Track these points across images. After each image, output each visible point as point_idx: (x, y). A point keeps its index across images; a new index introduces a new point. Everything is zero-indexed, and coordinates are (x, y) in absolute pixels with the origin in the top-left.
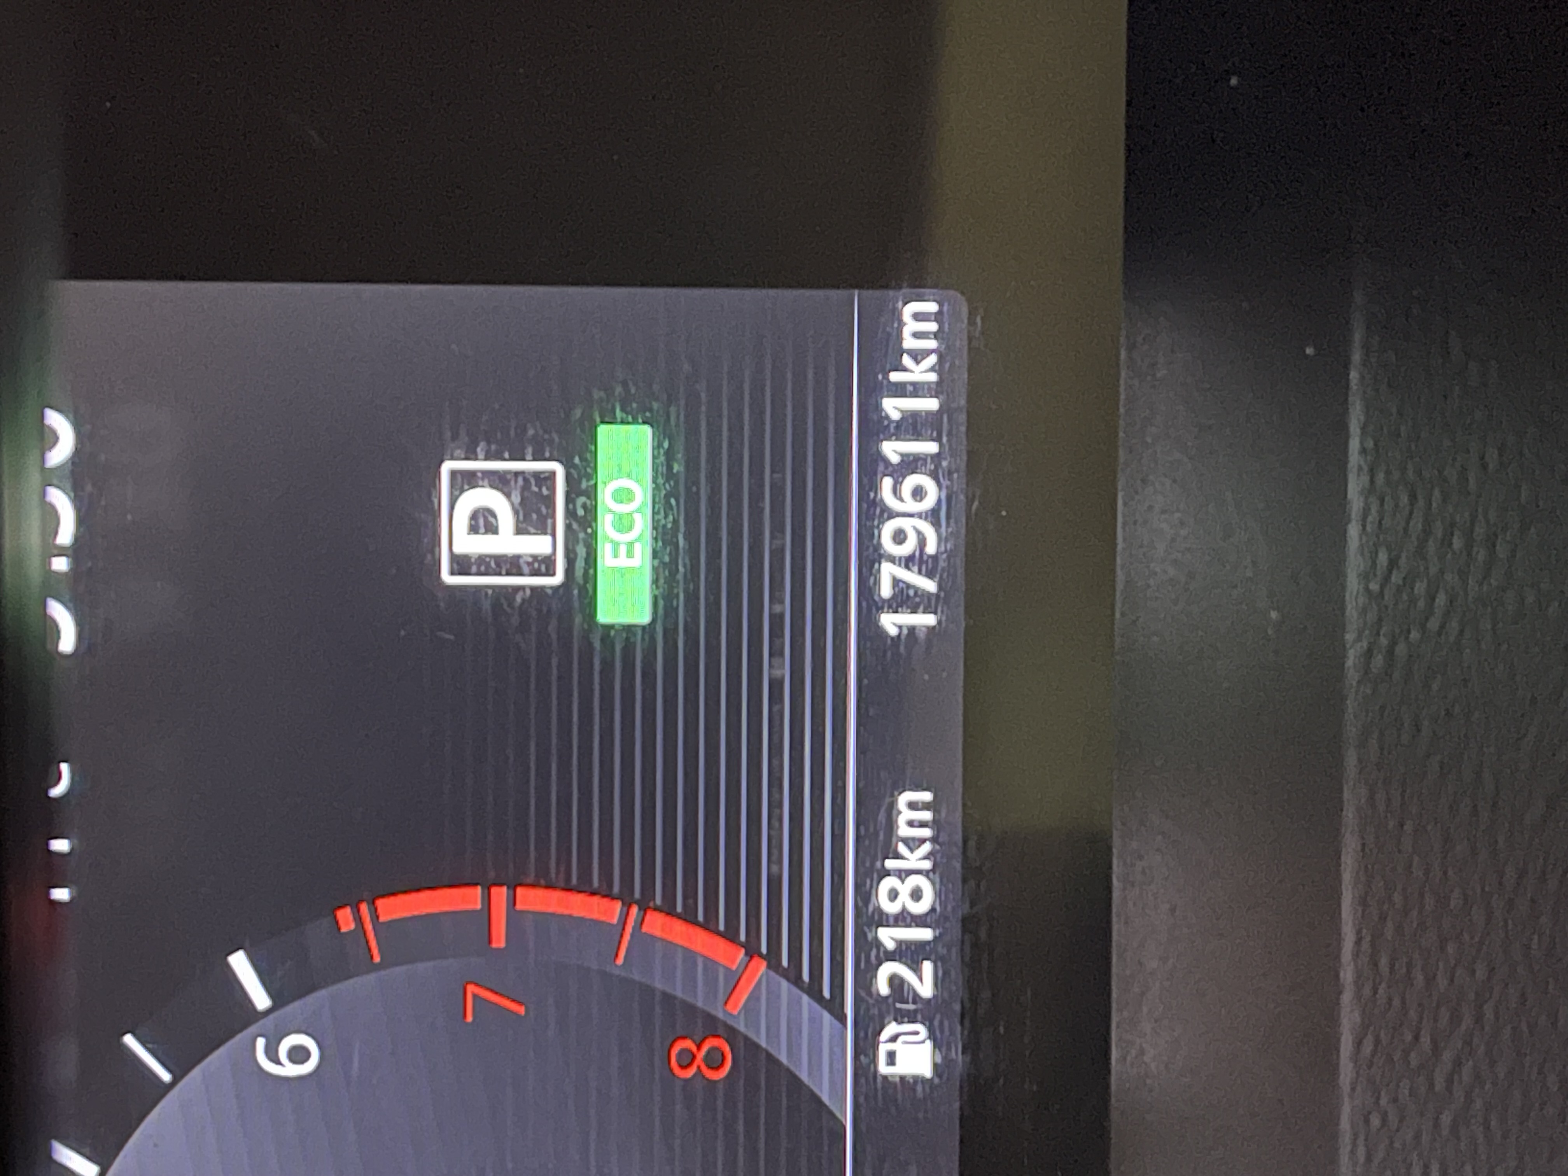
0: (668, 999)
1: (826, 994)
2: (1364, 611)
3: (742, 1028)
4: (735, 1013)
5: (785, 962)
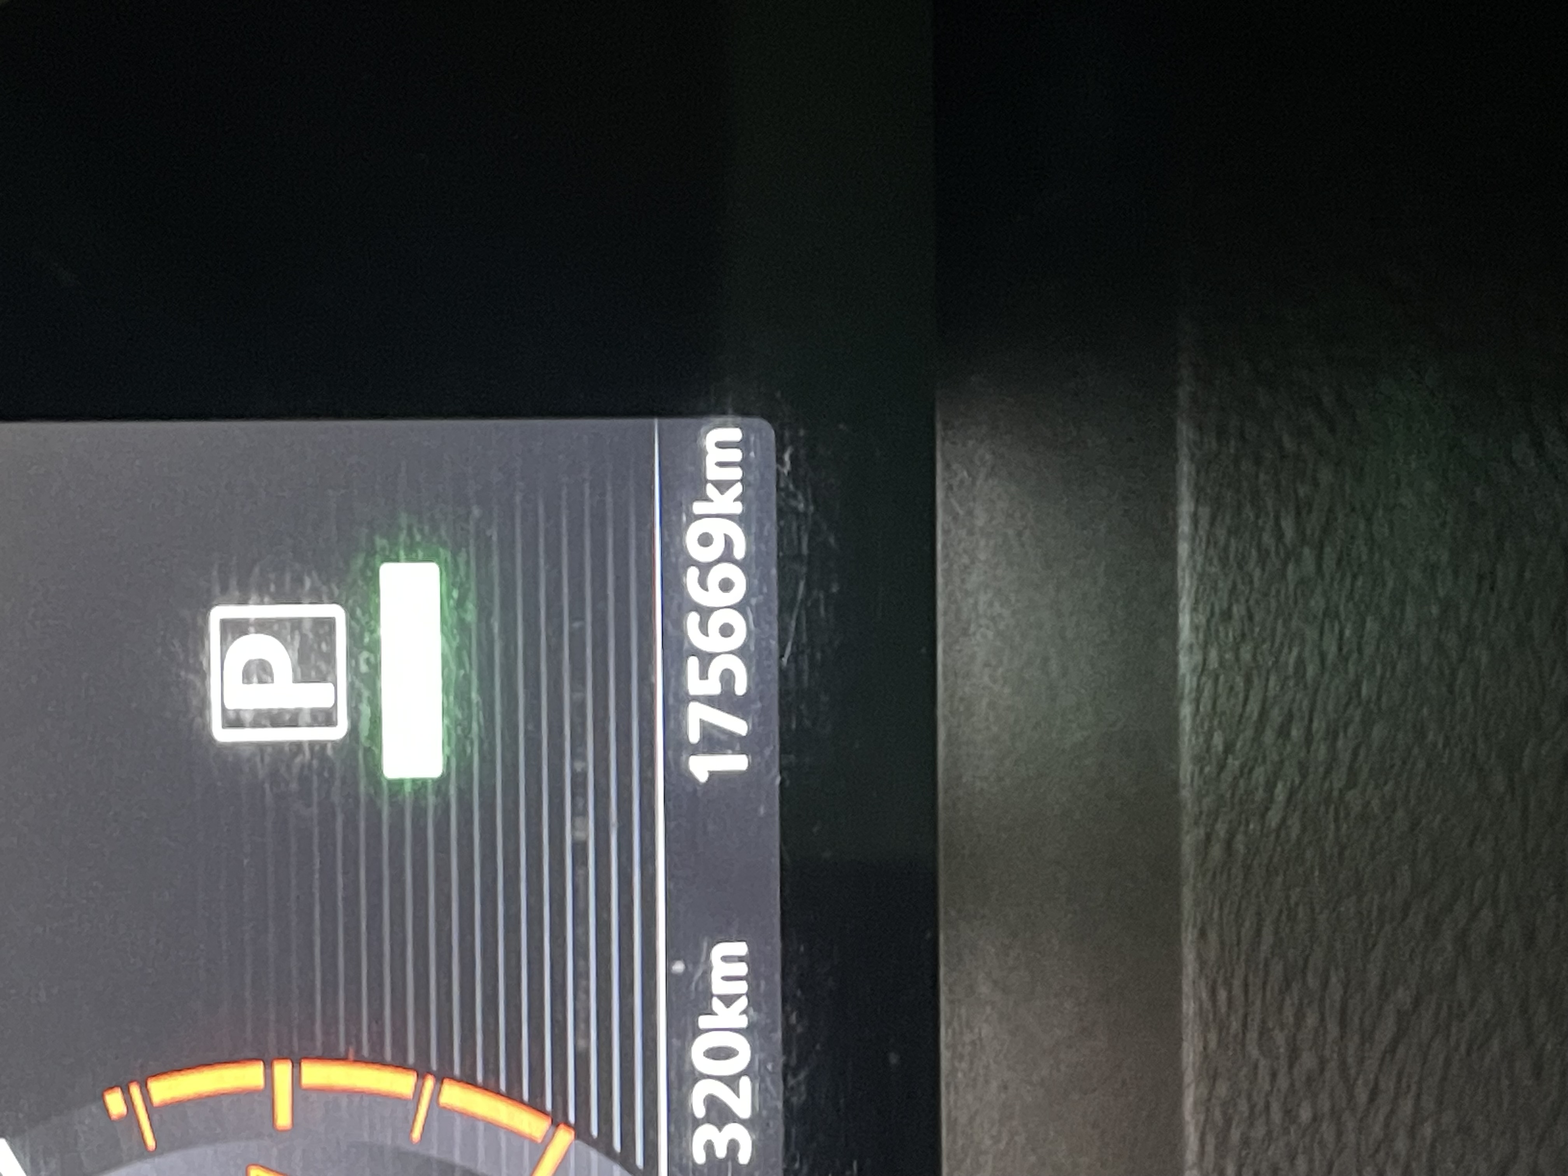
1: (639, 1163)
2: (1199, 797)
5: (594, 1132)
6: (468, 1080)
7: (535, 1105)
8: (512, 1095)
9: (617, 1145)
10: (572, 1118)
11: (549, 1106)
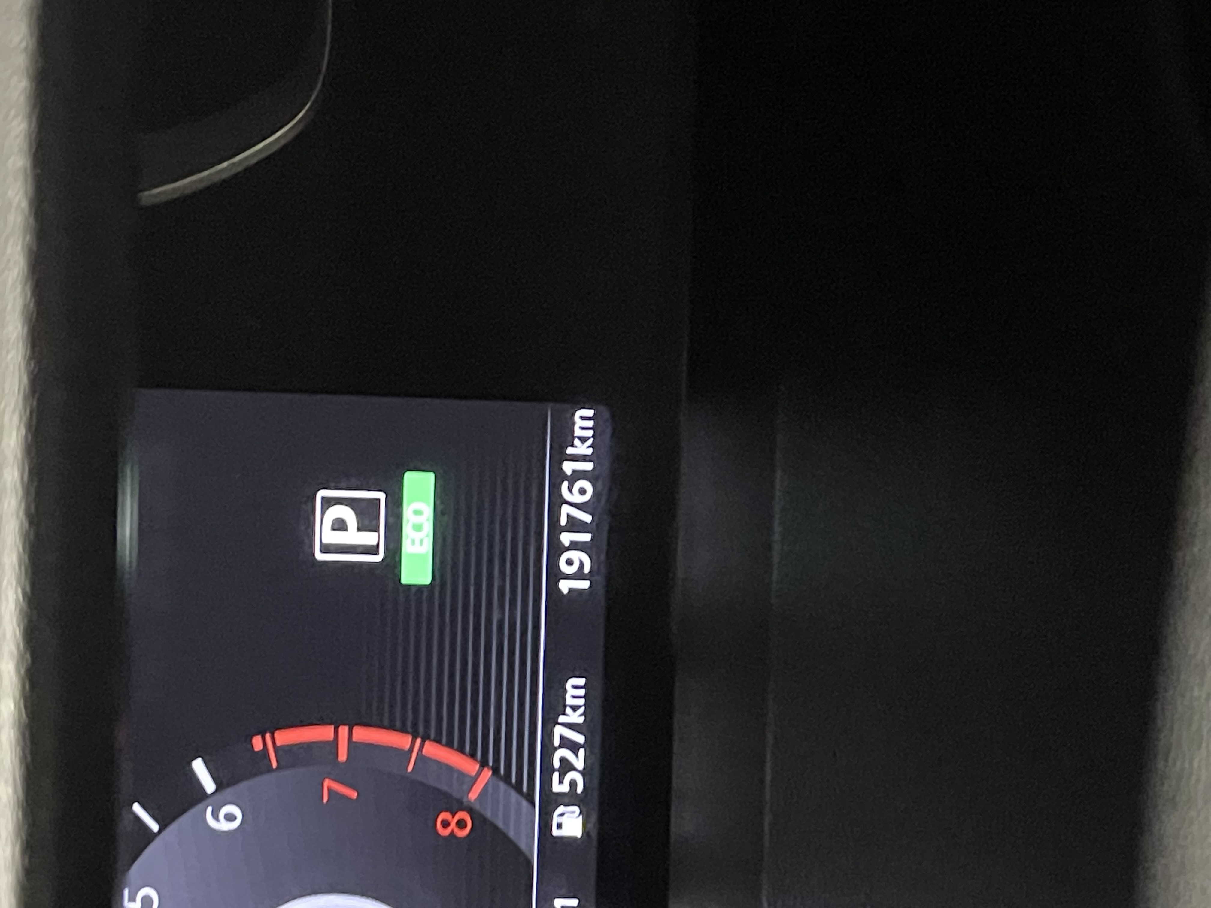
0: (438, 792)
1: (525, 789)
3: (477, 807)
4: (474, 798)
5: (502, 772)
6: (438, 741)
7: (473, 755)
8: (461, 750)
9: (514, 780)
10: (491, 764)
11: (479, 756)
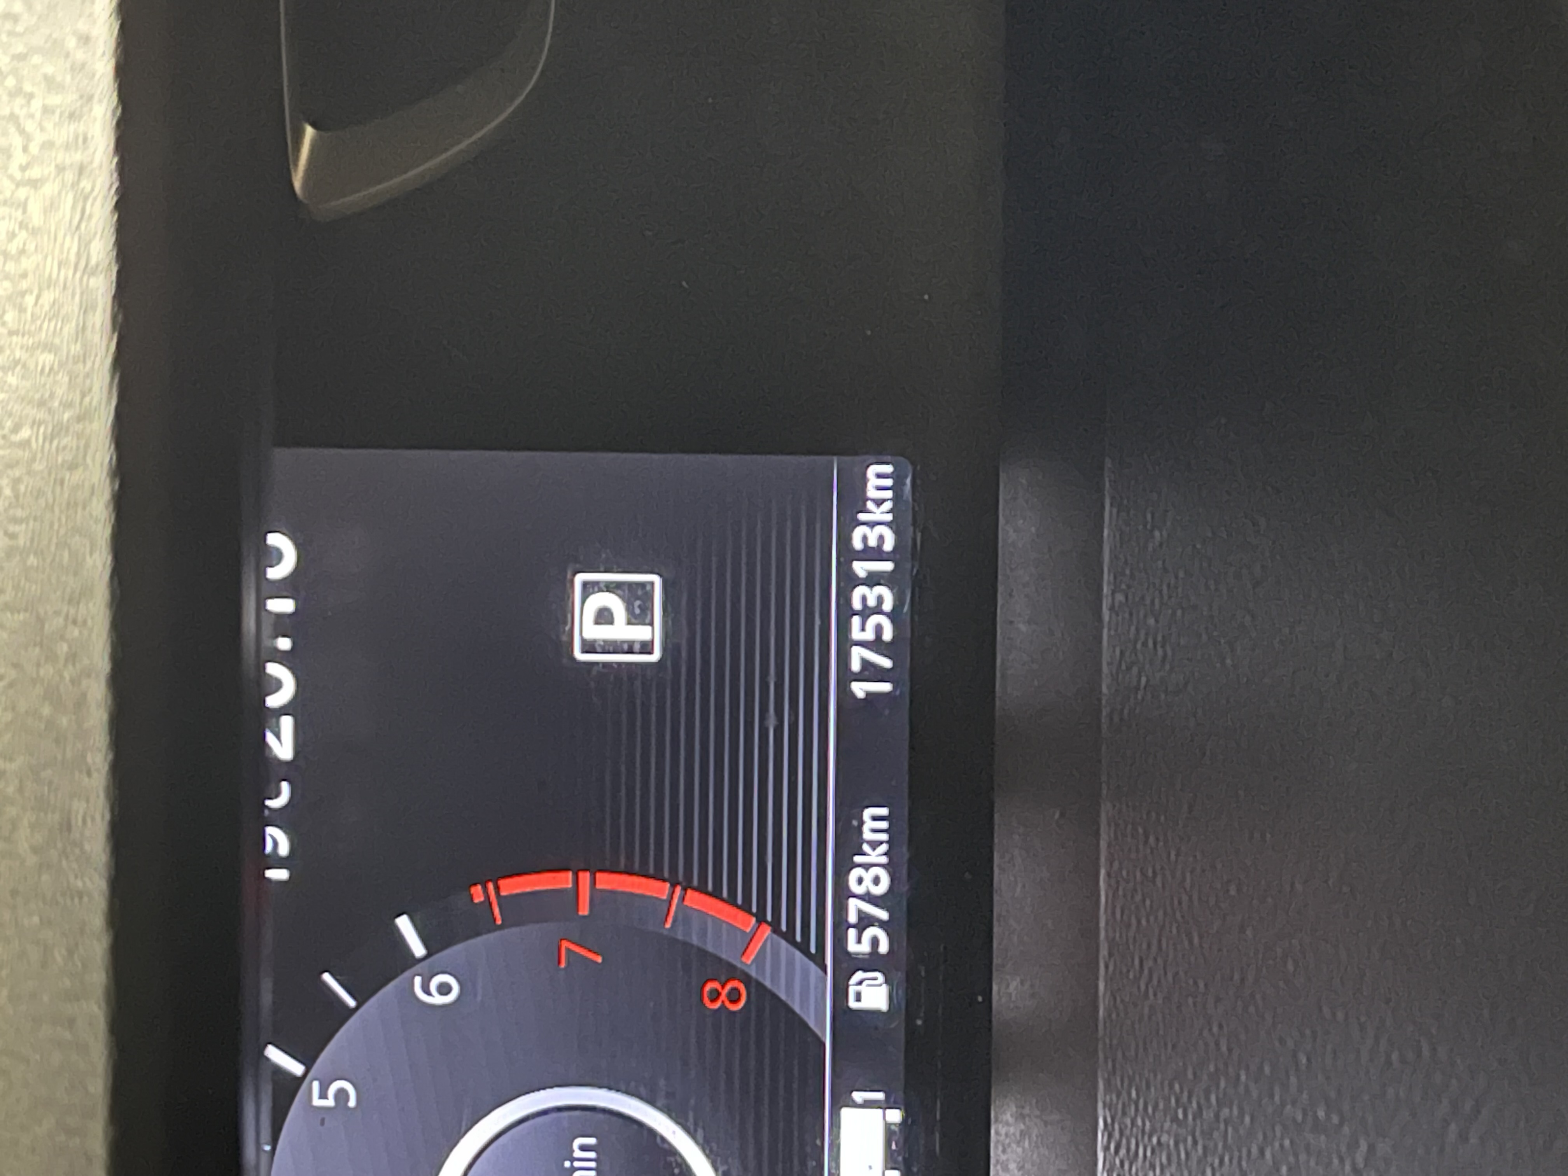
0: (703, 953)
1: (813, 950)
3: (753, 973)
4: (749, 962)
5: (784, 928)
6: (701, 889)
7: (746, 907)
8: (731, 901)
9: (798, 938)
10: (769, 918)
11: (754, 910)
